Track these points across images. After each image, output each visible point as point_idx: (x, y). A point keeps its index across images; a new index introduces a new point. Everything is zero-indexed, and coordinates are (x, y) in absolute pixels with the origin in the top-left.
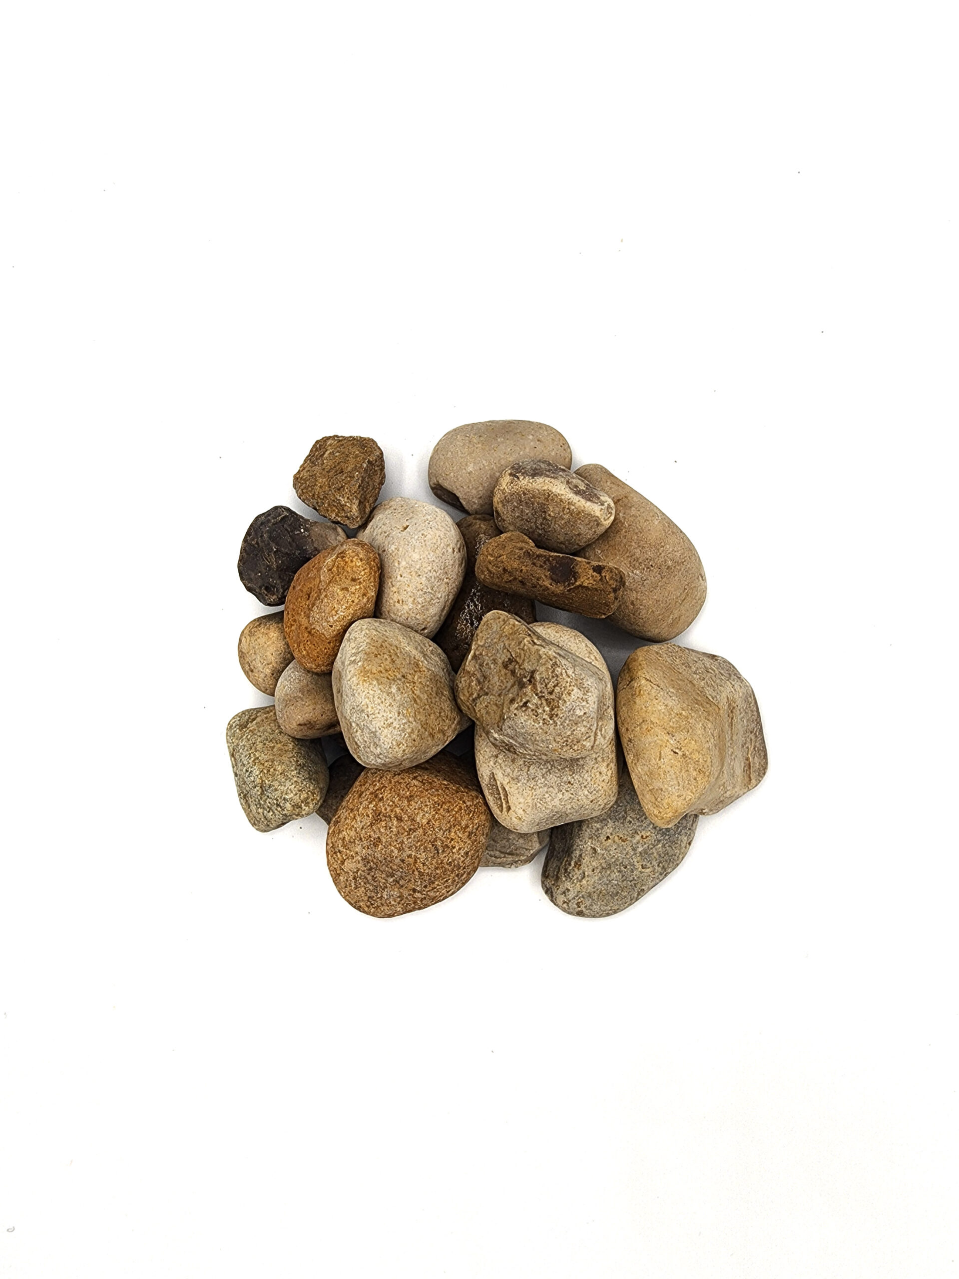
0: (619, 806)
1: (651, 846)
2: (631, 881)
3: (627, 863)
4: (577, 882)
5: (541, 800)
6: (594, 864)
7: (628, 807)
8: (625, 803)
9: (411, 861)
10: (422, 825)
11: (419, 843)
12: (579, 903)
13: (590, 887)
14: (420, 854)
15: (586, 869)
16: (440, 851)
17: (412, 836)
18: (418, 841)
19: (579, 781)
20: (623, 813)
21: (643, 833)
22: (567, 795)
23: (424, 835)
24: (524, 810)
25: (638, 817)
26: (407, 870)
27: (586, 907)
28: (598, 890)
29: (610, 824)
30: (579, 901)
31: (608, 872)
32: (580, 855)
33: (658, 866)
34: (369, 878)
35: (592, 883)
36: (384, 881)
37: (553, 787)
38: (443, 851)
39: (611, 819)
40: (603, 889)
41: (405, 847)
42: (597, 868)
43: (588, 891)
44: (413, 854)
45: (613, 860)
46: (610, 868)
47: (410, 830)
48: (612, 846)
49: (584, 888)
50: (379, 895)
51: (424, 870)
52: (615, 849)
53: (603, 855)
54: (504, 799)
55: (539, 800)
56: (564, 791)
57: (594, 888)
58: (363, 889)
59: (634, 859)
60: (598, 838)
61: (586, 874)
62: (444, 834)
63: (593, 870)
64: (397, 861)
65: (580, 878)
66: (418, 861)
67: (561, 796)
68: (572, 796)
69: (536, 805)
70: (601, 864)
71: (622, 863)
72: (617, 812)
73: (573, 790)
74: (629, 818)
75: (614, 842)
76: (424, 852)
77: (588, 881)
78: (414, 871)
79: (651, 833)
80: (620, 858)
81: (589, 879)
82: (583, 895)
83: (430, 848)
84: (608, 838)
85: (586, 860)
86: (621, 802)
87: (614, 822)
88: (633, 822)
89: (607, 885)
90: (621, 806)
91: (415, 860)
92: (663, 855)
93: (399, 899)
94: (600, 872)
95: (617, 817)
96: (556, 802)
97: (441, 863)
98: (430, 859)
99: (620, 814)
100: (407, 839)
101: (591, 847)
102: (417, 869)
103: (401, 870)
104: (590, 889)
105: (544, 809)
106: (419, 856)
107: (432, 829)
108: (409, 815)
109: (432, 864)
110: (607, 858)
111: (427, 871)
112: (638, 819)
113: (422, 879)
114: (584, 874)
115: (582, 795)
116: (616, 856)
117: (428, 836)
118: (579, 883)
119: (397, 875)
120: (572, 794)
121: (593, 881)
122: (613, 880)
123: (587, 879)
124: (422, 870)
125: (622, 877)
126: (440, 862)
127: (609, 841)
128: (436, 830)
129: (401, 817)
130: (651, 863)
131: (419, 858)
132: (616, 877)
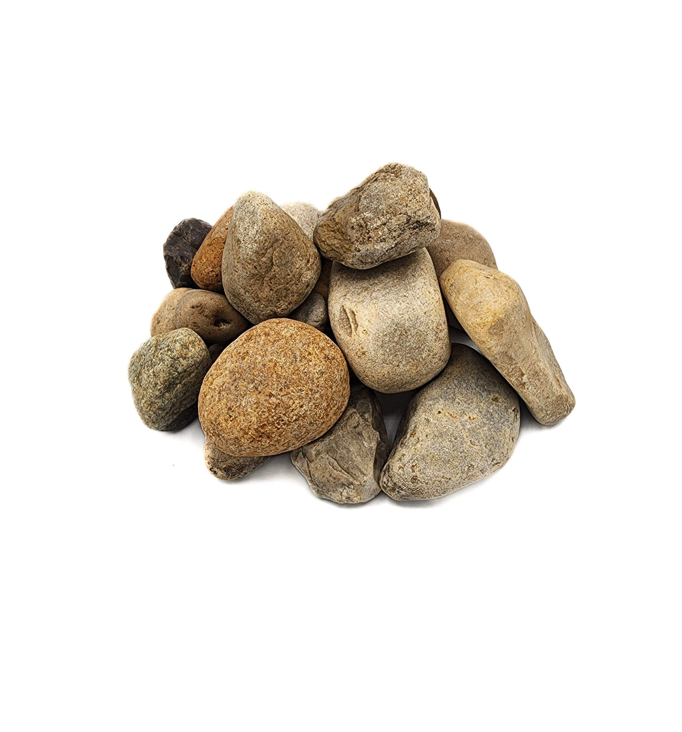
0: (448, 388)
1: (478, 427)
2: (461, 453)
3: (457, 435)
4: (412, 446)
5: (383, 310)
6: (427, 430)
7: (456, 390)
8: (453, 386)
9: (272, 364)
10: (285, 337)
11: (281, 350)
12: (413, 466)
13: (423, 450)
14: (280, 359)
15: (421, 435)
16: (298, 360)
17: (276, 345)
18: (280, 348)
19: (413, 295)
20: (452, 395)
21: (470, 414)
22: (404, 305)
23: (286, 344)
24: (369, 321)
25: (465, 400)
26: (267, 373)
27: (420, 471)
28: (431, 453)
29: (442, 401)
30: (414, 464)
31: (441, 440)
32: (415, 427)
33: (486, 446)
34: (233, 388)
35: (425, 446)
36: (245, 388)
37: (391, 300)
38: (301, 360)
39: (442, 398)
40: (436, 454)
41: (269, 353)
42: (430, 434)
43: (422, 454)
44: (275, 358)
45: (445, 430)
46: (441, 436)
47: (275, 341)
48: (443, 419)
49: (418, 451)
50: (238, 404)
51: (282, 373)
52: (446, 421)
53: (435, 424)
54: (352, 322)
55: (381, 310)
56: (401, 302)
57: (427, 451)
58: (225, 400)
59: (463, 433)
60: (430, 411)
61: (420, 439)
62: (303, 346)
63: (427, 436)
64: (260, 366)
65: (414, 443)
66: (278, 364)
67: (399, 306)
68: (408, 305)
69: (379, 314)
70: (433, 432)
71: (453, 434)
72: (447, 393)
73: (408, 300)
74: (457, 400)
75: (445, 415)
76: (283, 357)
77: (422, 445)
78: (272, 374)
79: (477, 415)
80: (450, 429)
81: (423, 443)
82: (417, 458)
83: (289, 354)
84: (440, 412)
85: (420, 428)
86: (450, 385)
87: (445, 401)
88: (461, 403)
89: (439, 450)
90: (451, 389)
91: (276, 364)
92: (489, 438)
93: (255, 406)
94: (432, 438)
95: (447, 397)
96: (396, 311)
97: (298, 370)
98: (288, 364)
99: (450, 395)
100: (271, 347)
101: (425, 418)
102: (275, 372)
103: (261, 374)
104: (424, 452)
105: (385, 318)
106: (279, 360)
107: (293, 341)
108: (276, 331)
109: (289, 369)
110: (439, 427)
111: (284, 374)
112: (465, 402)
113: (279, 381)
114: (419, 439)
115: (416, 305)
116: (447, 427)
117: (290, 345)
118: (413, 447)
119: (257, 380)
120: (408, 304)
121: (426, 445)
122: (444, 447)
123: (421, 443)
124: (280, 373)
125: (453, 447)
126: (296, 368)
127: (440, 414)
128: (297, 341)
129: (269, 333)
130: (479, 442)
131: (278, 362)
132: (447, 445)
